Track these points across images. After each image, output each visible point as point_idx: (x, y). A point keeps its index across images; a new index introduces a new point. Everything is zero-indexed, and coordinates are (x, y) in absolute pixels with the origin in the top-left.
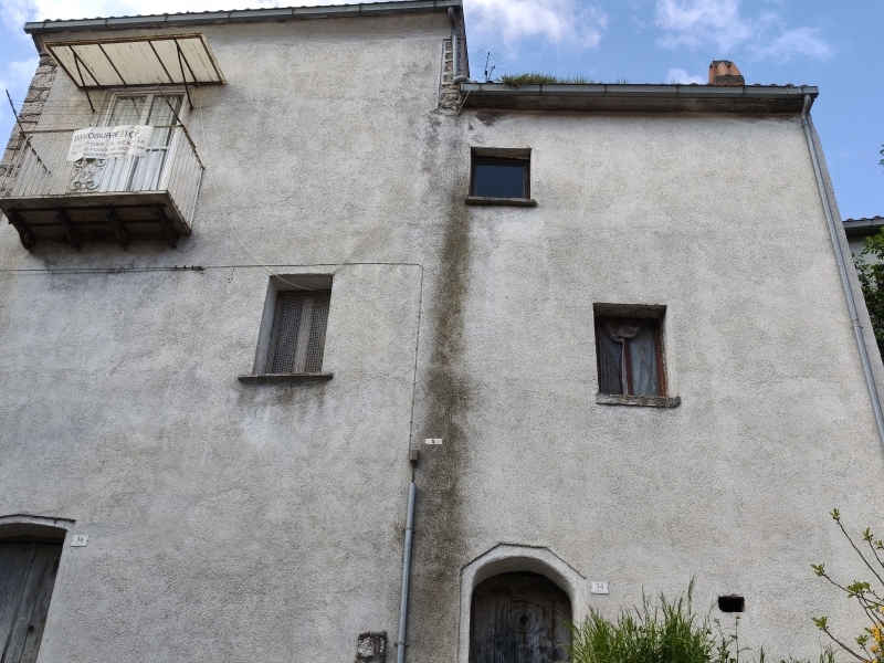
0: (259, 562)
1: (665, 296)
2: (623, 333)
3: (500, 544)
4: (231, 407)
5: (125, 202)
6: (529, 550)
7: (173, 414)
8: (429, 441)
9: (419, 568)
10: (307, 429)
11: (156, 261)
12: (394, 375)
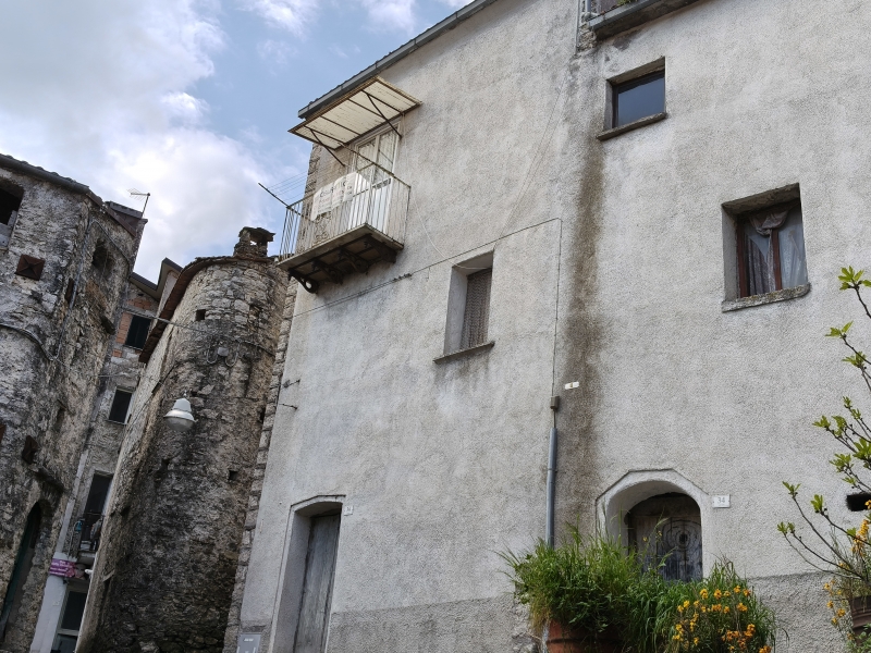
0: (450, 512)
1: (797, 174)
2: (770, 224)
3: (630, 472)
4: (430, 386)
6: (658, 473)
7: (398, 400)
8: (568, 386)
9: (561, 503)
10: (478, 393)
11: (384, 278)
12: (539, 330)
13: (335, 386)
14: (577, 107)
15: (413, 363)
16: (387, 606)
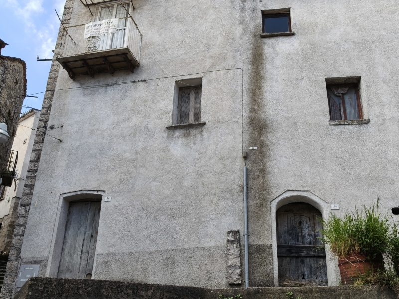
0: (182, 203)
1: (360, 72)
2: (340, 91)
3: (287, 191)
4: (164, 139)
5: (110, 54)
6: (301, 192)
7: (141, 144)
8: (251, 148)
9: (251, 202)
10: (197, 147)
11: (126, 79)
12: (233, 120)
13: (92, 132)
14: (247, 19)
15: (150, 126)
16: (138, 250)
